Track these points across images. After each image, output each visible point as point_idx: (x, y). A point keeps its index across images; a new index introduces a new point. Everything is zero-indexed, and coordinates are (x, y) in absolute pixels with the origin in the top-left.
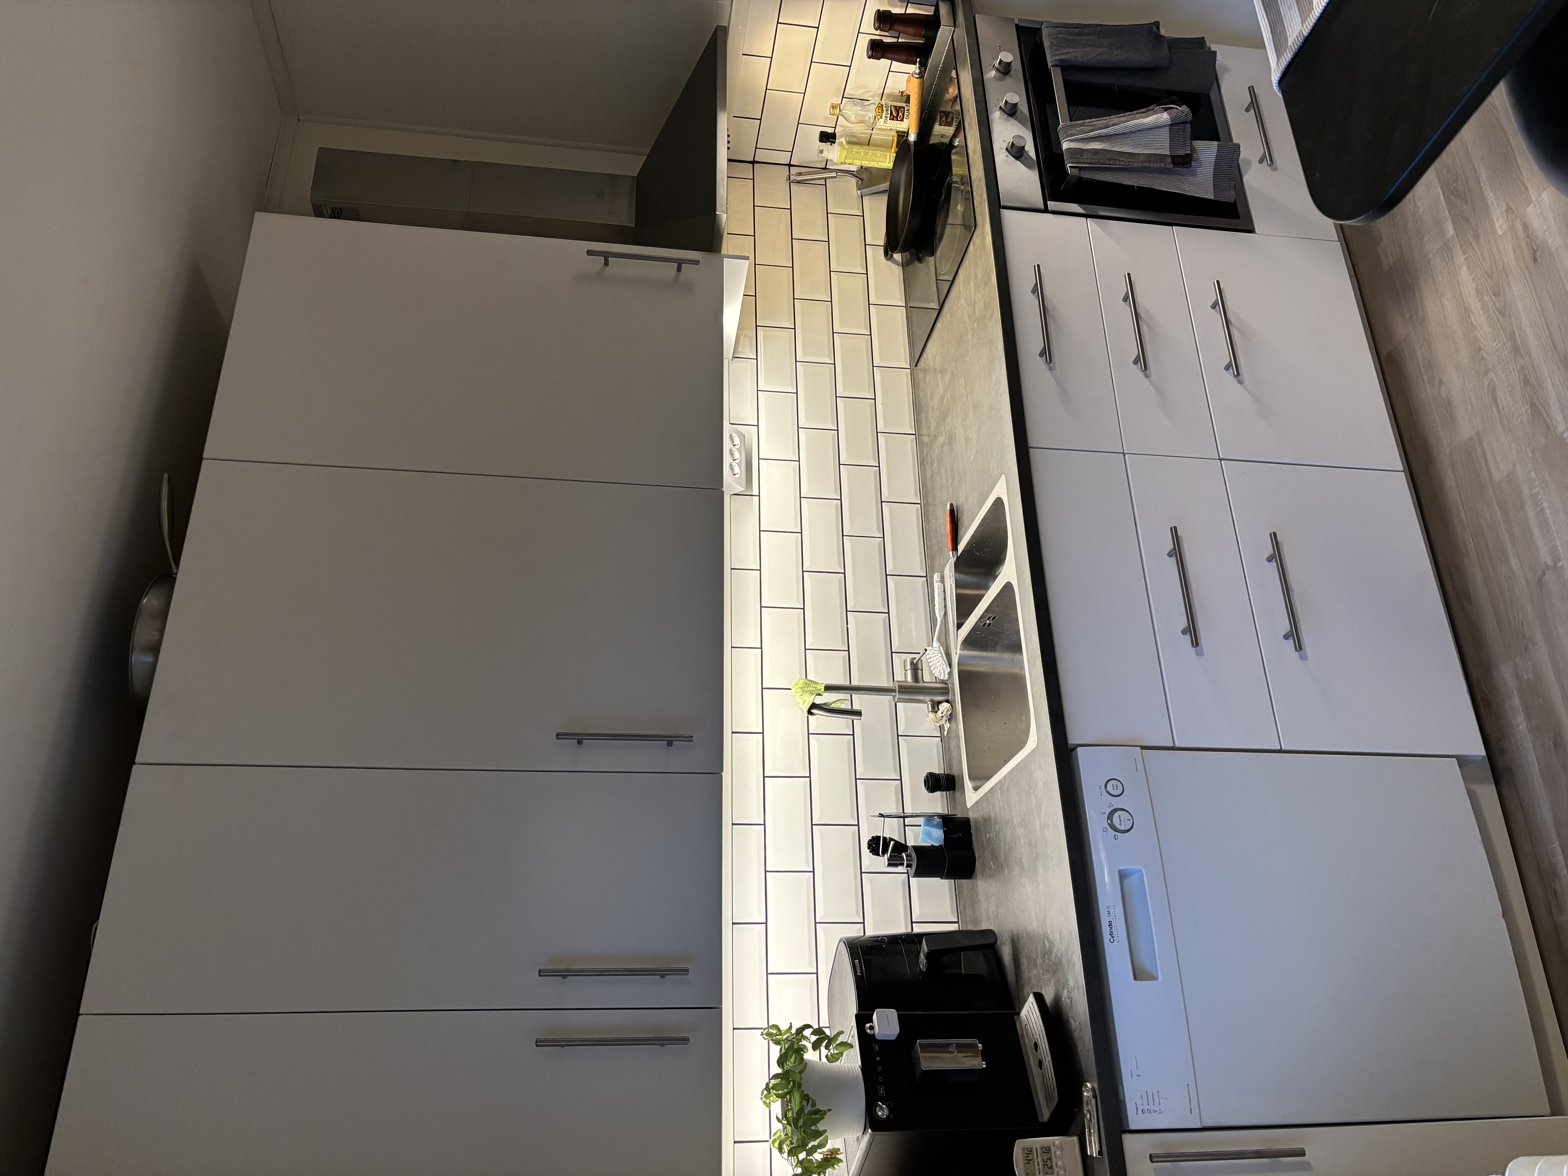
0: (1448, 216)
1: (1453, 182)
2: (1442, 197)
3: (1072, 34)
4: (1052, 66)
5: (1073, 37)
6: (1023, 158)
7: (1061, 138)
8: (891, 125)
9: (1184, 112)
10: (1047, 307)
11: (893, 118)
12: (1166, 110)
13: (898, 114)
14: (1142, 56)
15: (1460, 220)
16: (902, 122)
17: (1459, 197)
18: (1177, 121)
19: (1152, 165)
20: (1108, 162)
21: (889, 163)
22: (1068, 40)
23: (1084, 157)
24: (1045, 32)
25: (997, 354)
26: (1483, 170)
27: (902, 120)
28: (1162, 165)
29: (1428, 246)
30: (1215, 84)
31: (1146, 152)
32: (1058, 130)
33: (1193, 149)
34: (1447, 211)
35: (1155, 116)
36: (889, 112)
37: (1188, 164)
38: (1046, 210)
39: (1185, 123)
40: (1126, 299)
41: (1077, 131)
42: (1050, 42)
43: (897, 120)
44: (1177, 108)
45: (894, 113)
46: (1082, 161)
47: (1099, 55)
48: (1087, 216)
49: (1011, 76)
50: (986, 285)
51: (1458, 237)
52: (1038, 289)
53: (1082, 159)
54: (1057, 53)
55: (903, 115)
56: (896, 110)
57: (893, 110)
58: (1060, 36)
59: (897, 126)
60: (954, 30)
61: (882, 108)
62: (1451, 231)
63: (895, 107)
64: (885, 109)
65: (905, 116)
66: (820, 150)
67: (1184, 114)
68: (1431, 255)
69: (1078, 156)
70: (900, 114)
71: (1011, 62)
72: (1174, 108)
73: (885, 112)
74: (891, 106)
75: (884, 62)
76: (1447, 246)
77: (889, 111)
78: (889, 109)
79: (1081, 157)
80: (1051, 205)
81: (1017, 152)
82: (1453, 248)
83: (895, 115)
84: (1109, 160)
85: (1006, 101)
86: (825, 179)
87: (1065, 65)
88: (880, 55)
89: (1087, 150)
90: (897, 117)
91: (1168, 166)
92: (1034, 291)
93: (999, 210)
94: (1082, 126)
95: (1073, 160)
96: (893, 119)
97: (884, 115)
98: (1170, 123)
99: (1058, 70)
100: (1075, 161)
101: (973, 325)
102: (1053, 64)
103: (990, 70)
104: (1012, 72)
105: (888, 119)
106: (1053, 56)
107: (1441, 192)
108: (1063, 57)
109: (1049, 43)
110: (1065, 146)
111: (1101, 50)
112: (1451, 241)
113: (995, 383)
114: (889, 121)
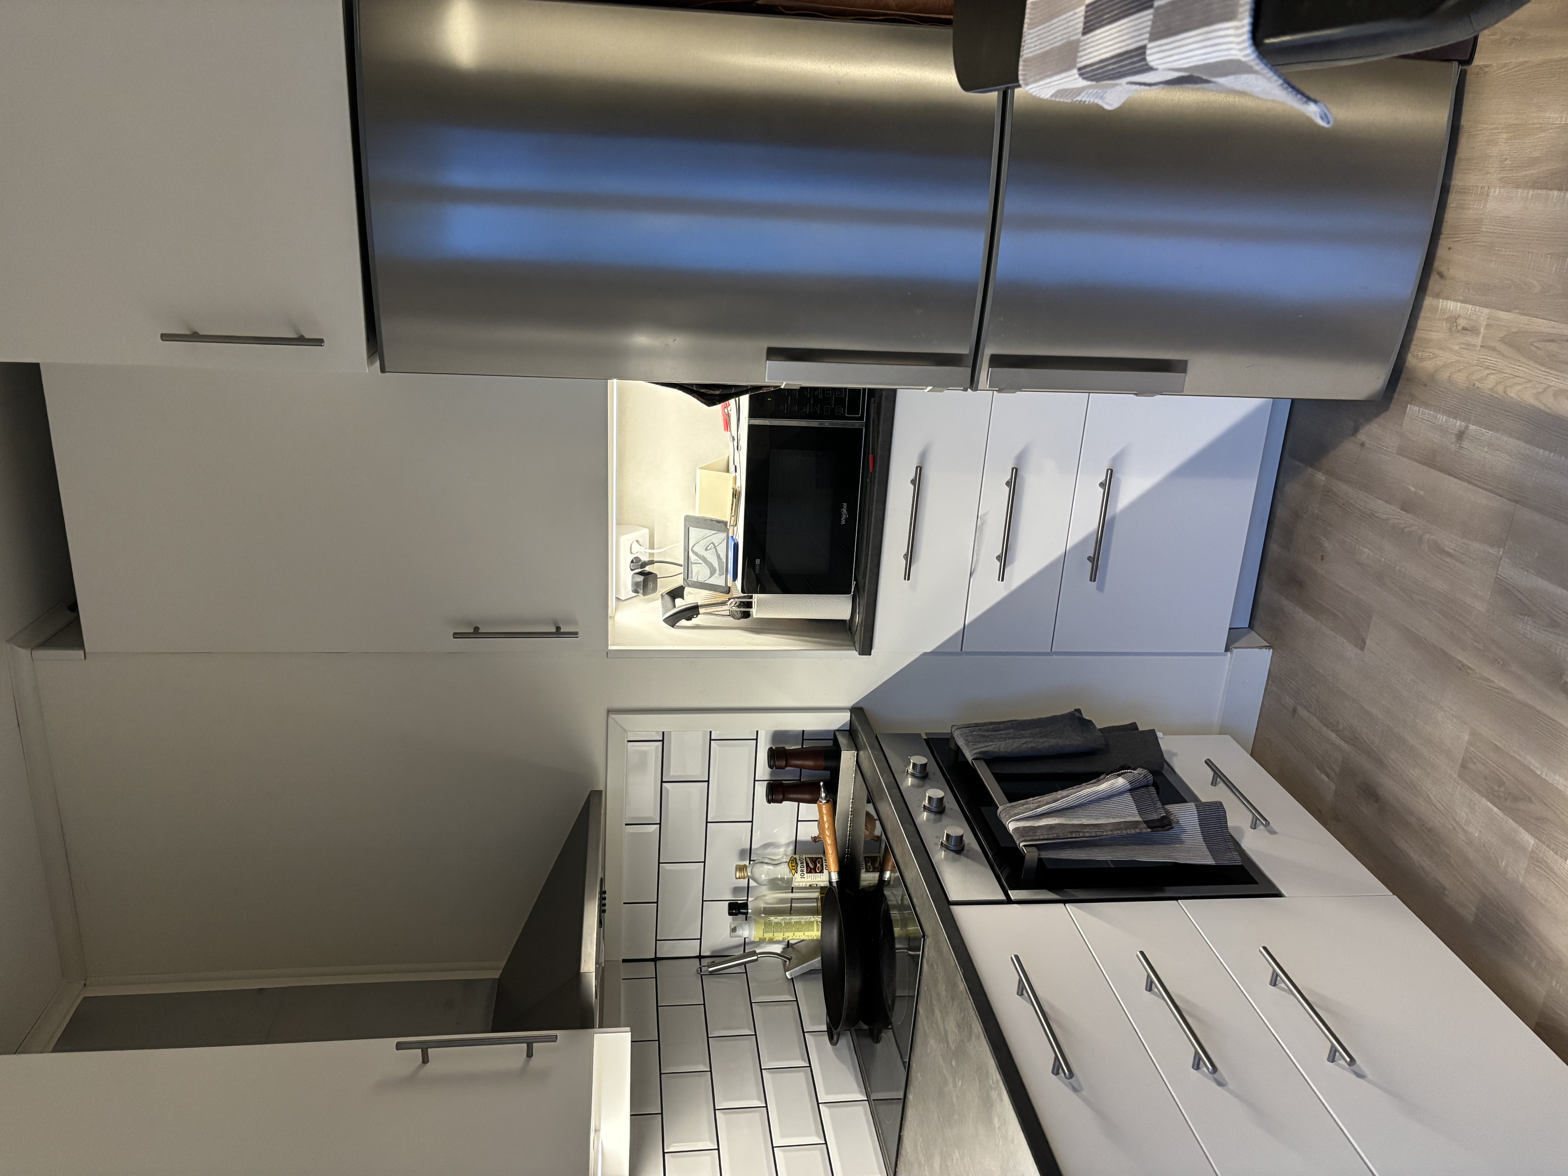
0: (1514, 825)
1: (1499, 787)
2: (1495, 809)
3: (987, 731)
4: (973, 759)
5: (989, 733)
6: (965, 852)
7: (1004, 821)
8: (809, 879)
9: (1141, 774)
10: (1047, 1012)
11: (811, 870)
12: (1119, 775)
13: (816, 865)
14: (1073, 740)
15: (1533, 824)
16: (821, 874)
17: (1516, 799)
18: (1137, 785)
19: (1124, 832)
20: (1069, 835)
21: (818, 930)
22: (984, 736)
23: (1037, 834)
24: (956, 734)
25: (991, 1082)
26: (1529, 757)
27: (821, 872)
28: (1138, 831)
29: (1510, 870)
30: (1165, 765)
31: (1112, 821)
32: (998, 815)
33: (1167, 812)
34: (1511, 821)
35: (1110, 782)
36: (805, 865)
37: (1167, 825)
38: (1009, 901)
39: (1146, 786)
40: (1150, 987)
41: (1022, 809)
42: (964, 739)
43: (816, 872)
44: (1131, 772)
45: (810, 864)
46: (1037, 837)
47: (1023, 744)
48: (1064, 902)
49: (929, 779)
50: (953, 999)
51: (1544, 843)
52: (1025, 987)
53: (1036, 835)
54: (975, 747)
55: (822, 865)
56: (813, 862)
57: (809, 862)
58: (974, 733)
59: (817, 880)
60: (857, 754)
61: (796, 861)
62: (1529, 840)
63: (811, 859)
64: (799, 862)
65: (824, 867)
66: (733, 929)
67: (1142, 776)
68: (1521, 879)
69: (1030, 833)
70: (818, 865)
71: (927, 763)
72: (1128, 772)
73: (799, 865)
74: (805, 858)
75: (788, 806)
76: (1536, 861)
77: (805, 863)
78: (804, 861)
79: (1035, 834)
80: (1014, 894)
81: (957, 847)
82: (1545, 858)
83: (812, 867)
84: (1071, 833)
85: (930, 798)
86: (745, 964)
87: (988, 758)
88: (781, 797)
89: (1039, 827)
90: (815, 869)
91: (1144, 831)
92: (1021, 991)
93: (949, 908)
94: (1025, 804)
95: (1026, 838)
96: (810, 872)
97: (799, 869)
98: (1129, 787)
99: (983, 763)
100: (1029, 838)
101: (951, 1064)
102: (973, 757)
103: (906, 778)
104: (930, 775)
105: (805, 872)
106: (970, 751)
107: (1489, 804)
108: (984, 749)
109: (964, 741)
110: (1011, 826)
111: (1024, 740)
112: (1537, 851)
113: (999, 1128)
114: (806, 875)
